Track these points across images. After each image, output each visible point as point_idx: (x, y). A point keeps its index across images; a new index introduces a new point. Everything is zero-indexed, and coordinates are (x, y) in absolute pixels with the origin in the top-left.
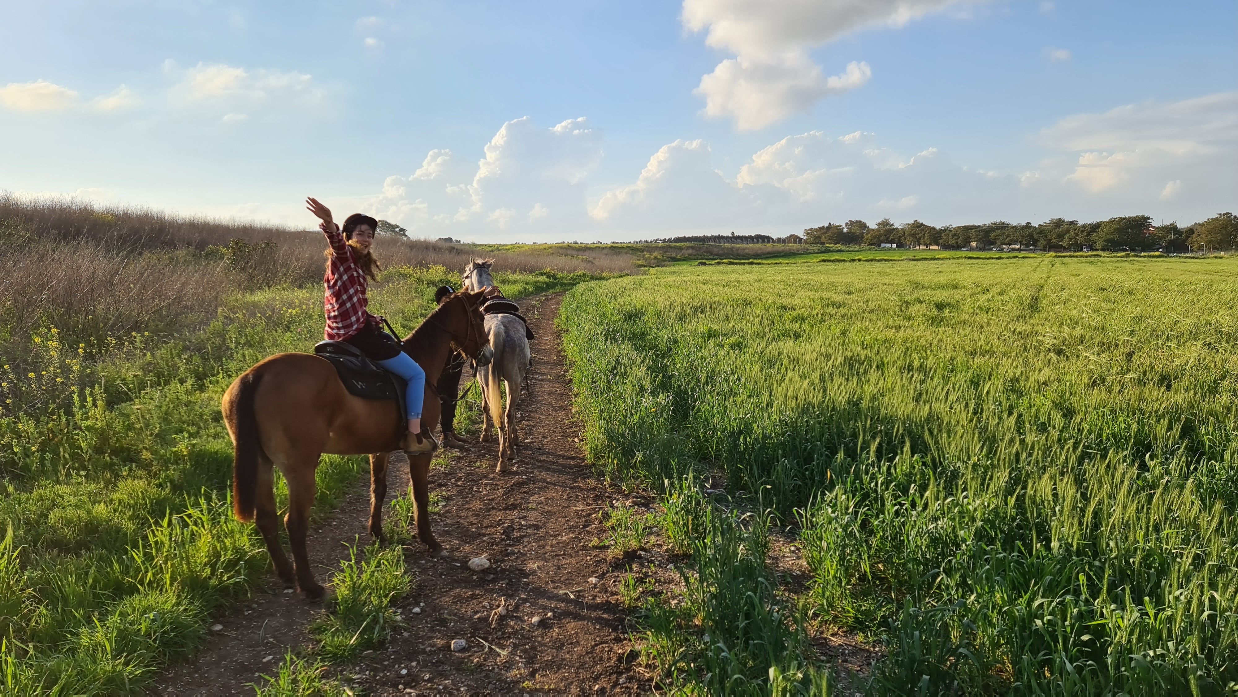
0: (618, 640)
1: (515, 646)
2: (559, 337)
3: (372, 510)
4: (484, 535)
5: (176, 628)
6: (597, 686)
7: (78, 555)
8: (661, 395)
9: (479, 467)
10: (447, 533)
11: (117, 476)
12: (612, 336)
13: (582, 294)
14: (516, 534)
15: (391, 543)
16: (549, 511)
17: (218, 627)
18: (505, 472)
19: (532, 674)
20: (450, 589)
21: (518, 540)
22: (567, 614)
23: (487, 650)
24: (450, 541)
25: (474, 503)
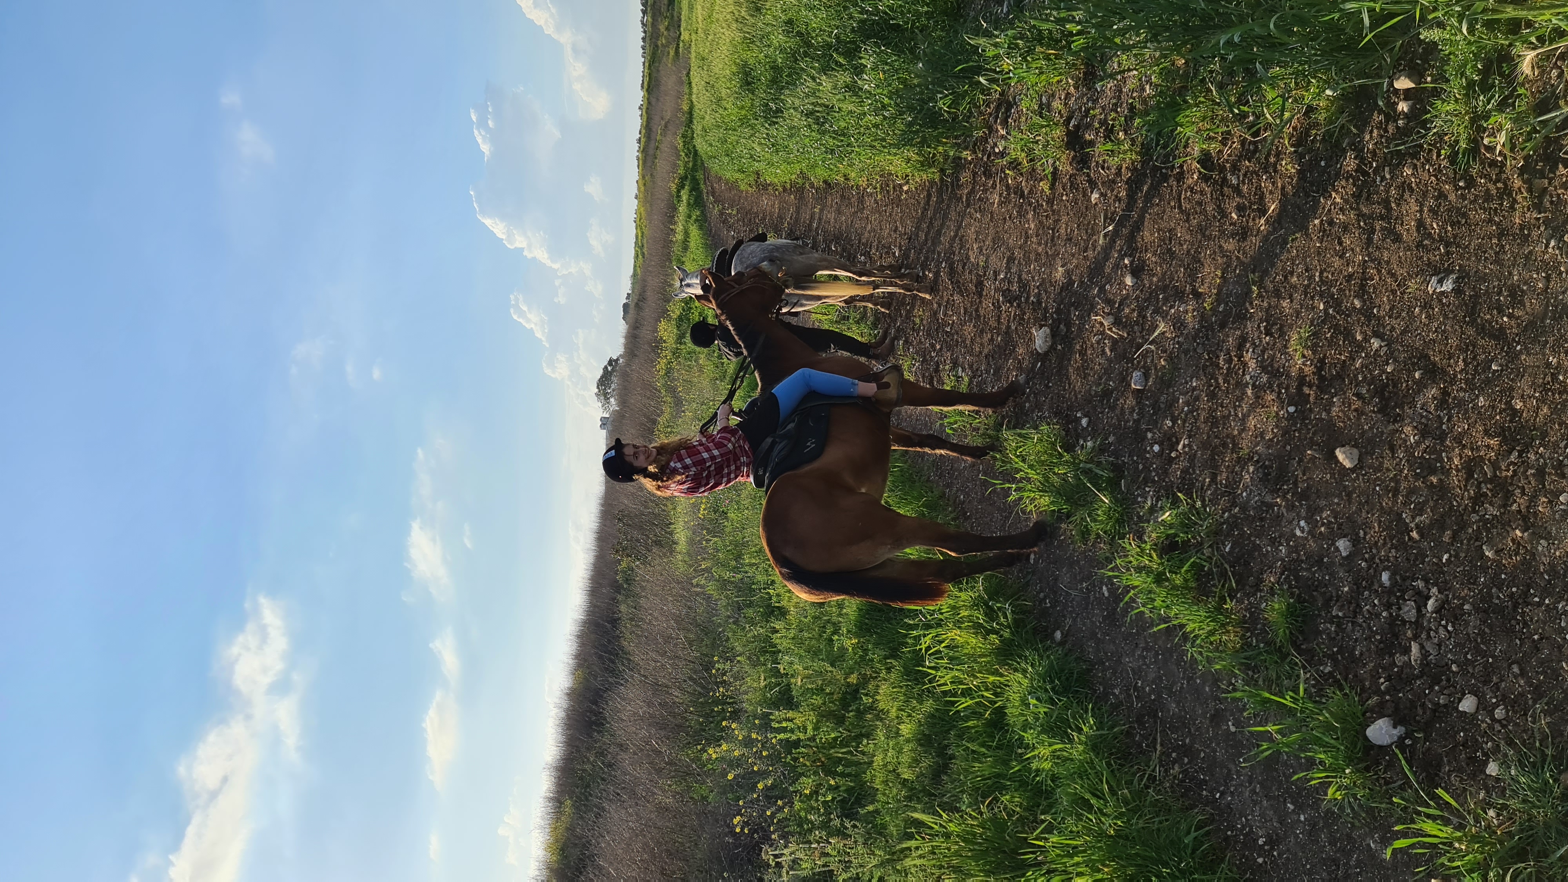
0: (1180, 177)
1: (1157, 311)
2: (765, 186)
3: (955, 454)
4: (1008, 327)
5: (1050, 677)
6: (1234, 215)
7: (952, 757)
8: (863, 61)
9: (922, 320)
10: (997, 371)
11: (871, 708)
12: (772, 115)
13: (711, 145)
14: (1015, 287)
15: (998, 439)
16: (993, 240)
17: (1058, 635)
18: (933, 289)
19: (1197, 295)
20: (1067, 378)
21: (1024, 286)
22: (1131, 238)
23: (1152, 347)
24: (1009, 369)
25: (966, 333)
